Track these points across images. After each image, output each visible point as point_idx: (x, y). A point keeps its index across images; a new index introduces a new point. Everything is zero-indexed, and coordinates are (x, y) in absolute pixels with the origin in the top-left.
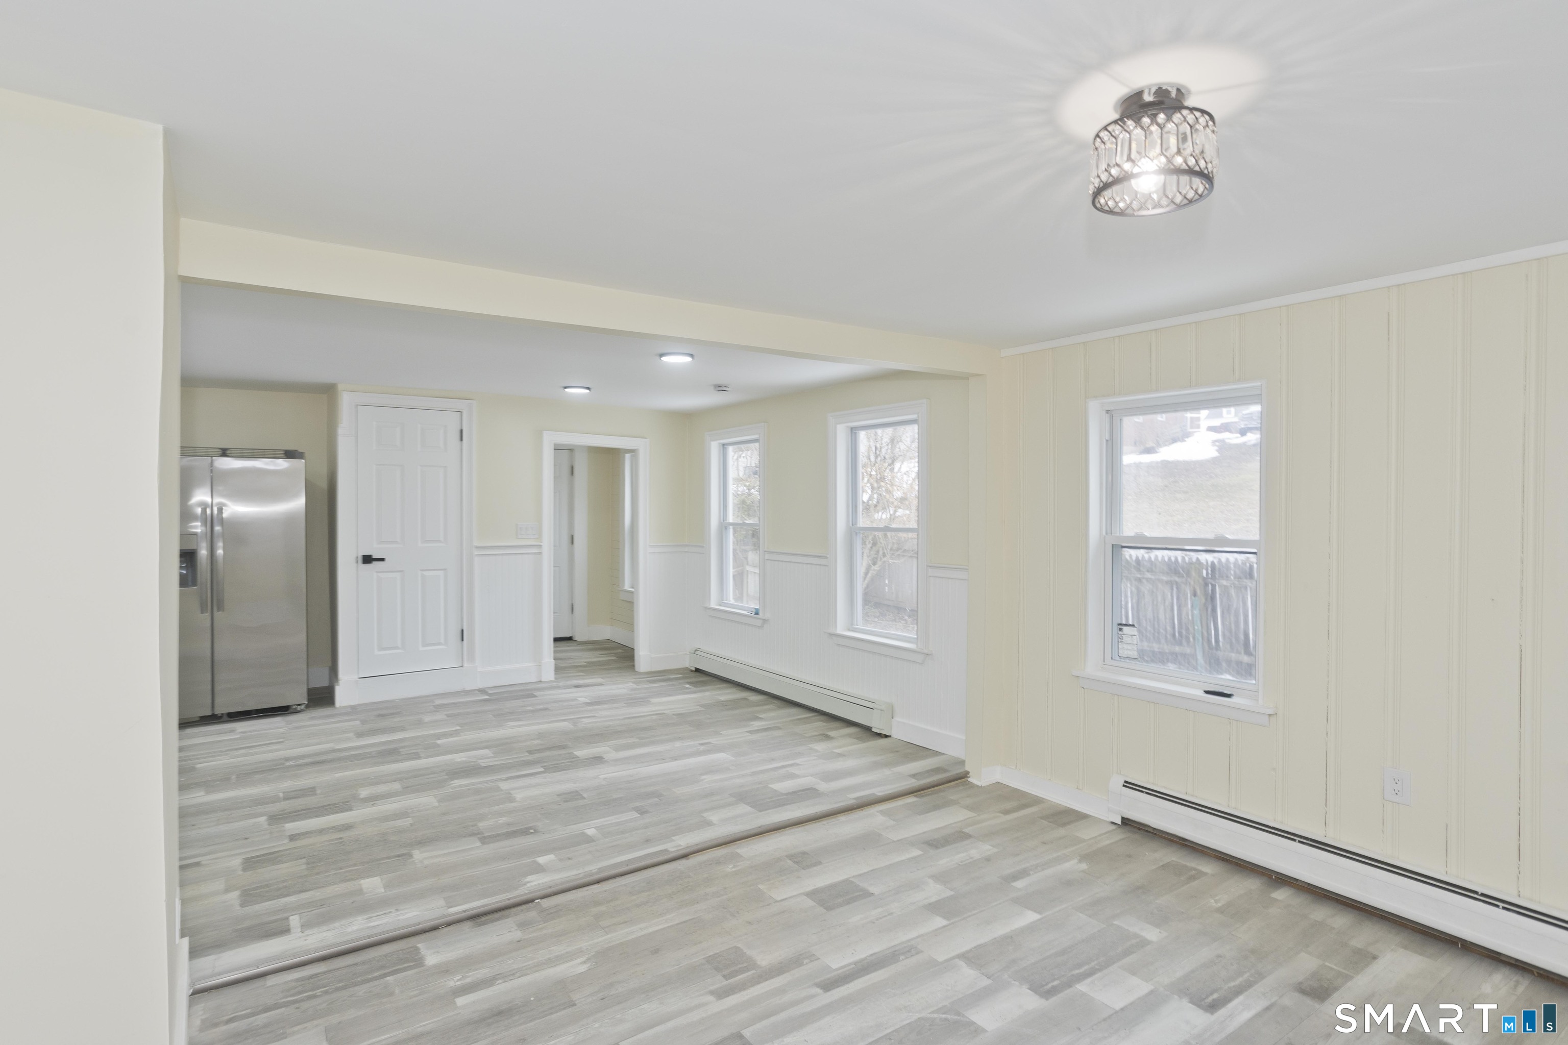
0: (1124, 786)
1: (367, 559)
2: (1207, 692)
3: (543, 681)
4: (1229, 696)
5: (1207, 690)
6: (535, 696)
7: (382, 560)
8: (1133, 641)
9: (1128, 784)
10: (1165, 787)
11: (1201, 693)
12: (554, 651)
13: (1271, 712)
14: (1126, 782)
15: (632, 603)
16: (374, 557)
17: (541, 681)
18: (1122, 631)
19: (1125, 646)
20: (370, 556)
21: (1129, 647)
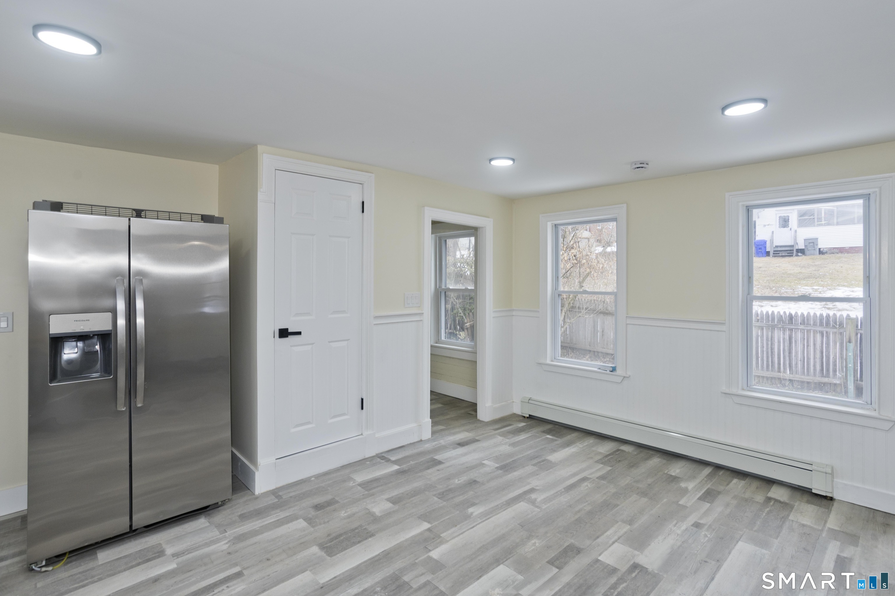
1: (284, 333)
3: (423, 439)
6: (440, 463)
7: (299, 333)
12: (432, 411)
15: (476, 362)
16: (290, 331)
17: (421, 441)
20: (287, 330)
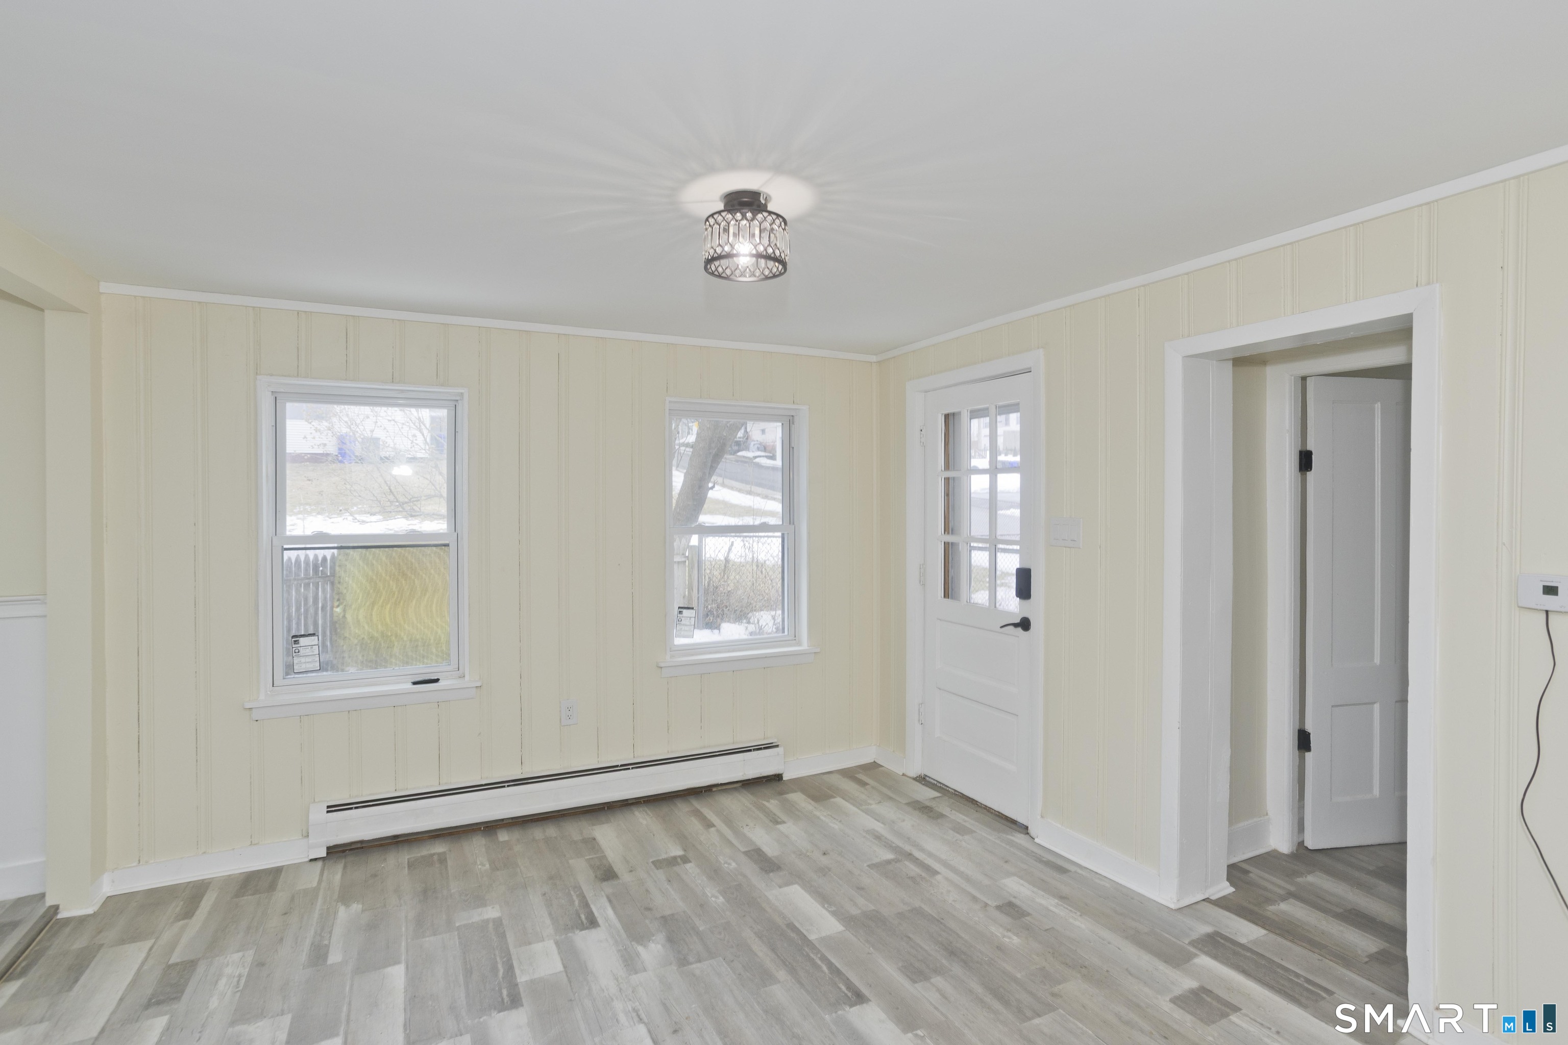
0: (328, 812)
2: (415, 683)
4: (437, 681)
5: (414, 680)
8: (313, 652)
9: (332, 809)
10: (371, 794)
11: (410, 686)
13: (478, 684)
14: (328, 807)
18: (298, 643)
19: (303, 660)
21: (308, 659)
